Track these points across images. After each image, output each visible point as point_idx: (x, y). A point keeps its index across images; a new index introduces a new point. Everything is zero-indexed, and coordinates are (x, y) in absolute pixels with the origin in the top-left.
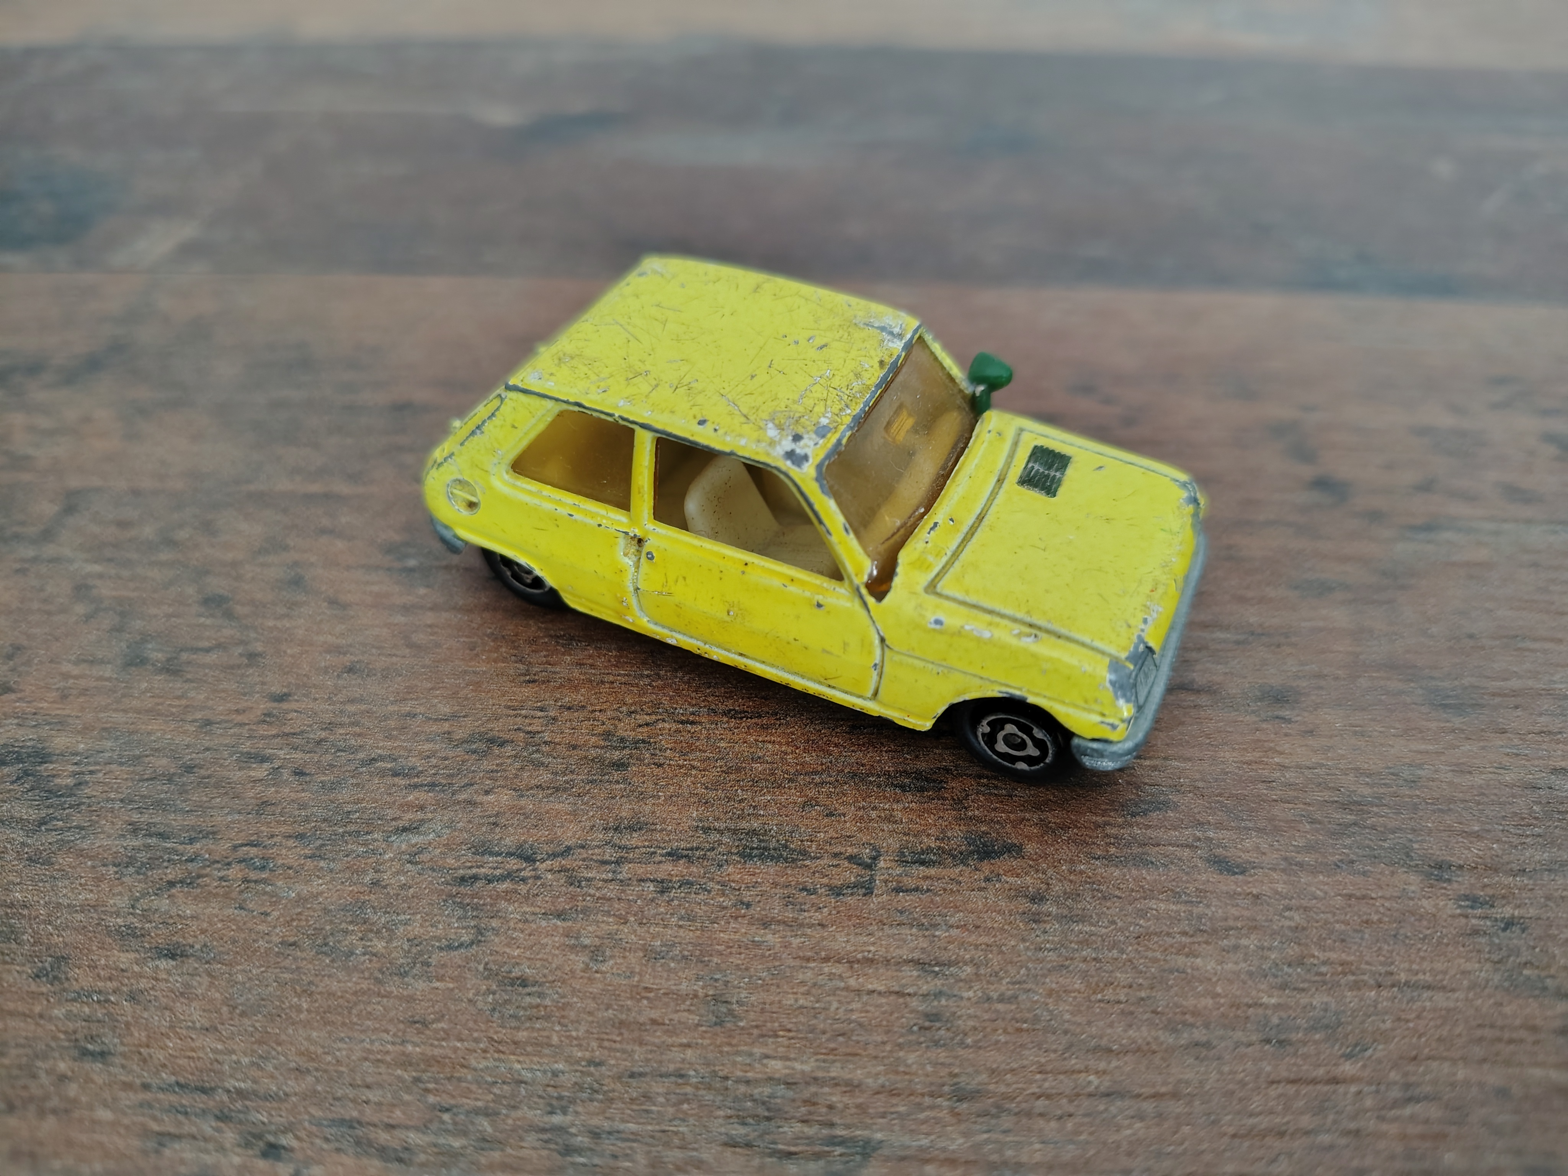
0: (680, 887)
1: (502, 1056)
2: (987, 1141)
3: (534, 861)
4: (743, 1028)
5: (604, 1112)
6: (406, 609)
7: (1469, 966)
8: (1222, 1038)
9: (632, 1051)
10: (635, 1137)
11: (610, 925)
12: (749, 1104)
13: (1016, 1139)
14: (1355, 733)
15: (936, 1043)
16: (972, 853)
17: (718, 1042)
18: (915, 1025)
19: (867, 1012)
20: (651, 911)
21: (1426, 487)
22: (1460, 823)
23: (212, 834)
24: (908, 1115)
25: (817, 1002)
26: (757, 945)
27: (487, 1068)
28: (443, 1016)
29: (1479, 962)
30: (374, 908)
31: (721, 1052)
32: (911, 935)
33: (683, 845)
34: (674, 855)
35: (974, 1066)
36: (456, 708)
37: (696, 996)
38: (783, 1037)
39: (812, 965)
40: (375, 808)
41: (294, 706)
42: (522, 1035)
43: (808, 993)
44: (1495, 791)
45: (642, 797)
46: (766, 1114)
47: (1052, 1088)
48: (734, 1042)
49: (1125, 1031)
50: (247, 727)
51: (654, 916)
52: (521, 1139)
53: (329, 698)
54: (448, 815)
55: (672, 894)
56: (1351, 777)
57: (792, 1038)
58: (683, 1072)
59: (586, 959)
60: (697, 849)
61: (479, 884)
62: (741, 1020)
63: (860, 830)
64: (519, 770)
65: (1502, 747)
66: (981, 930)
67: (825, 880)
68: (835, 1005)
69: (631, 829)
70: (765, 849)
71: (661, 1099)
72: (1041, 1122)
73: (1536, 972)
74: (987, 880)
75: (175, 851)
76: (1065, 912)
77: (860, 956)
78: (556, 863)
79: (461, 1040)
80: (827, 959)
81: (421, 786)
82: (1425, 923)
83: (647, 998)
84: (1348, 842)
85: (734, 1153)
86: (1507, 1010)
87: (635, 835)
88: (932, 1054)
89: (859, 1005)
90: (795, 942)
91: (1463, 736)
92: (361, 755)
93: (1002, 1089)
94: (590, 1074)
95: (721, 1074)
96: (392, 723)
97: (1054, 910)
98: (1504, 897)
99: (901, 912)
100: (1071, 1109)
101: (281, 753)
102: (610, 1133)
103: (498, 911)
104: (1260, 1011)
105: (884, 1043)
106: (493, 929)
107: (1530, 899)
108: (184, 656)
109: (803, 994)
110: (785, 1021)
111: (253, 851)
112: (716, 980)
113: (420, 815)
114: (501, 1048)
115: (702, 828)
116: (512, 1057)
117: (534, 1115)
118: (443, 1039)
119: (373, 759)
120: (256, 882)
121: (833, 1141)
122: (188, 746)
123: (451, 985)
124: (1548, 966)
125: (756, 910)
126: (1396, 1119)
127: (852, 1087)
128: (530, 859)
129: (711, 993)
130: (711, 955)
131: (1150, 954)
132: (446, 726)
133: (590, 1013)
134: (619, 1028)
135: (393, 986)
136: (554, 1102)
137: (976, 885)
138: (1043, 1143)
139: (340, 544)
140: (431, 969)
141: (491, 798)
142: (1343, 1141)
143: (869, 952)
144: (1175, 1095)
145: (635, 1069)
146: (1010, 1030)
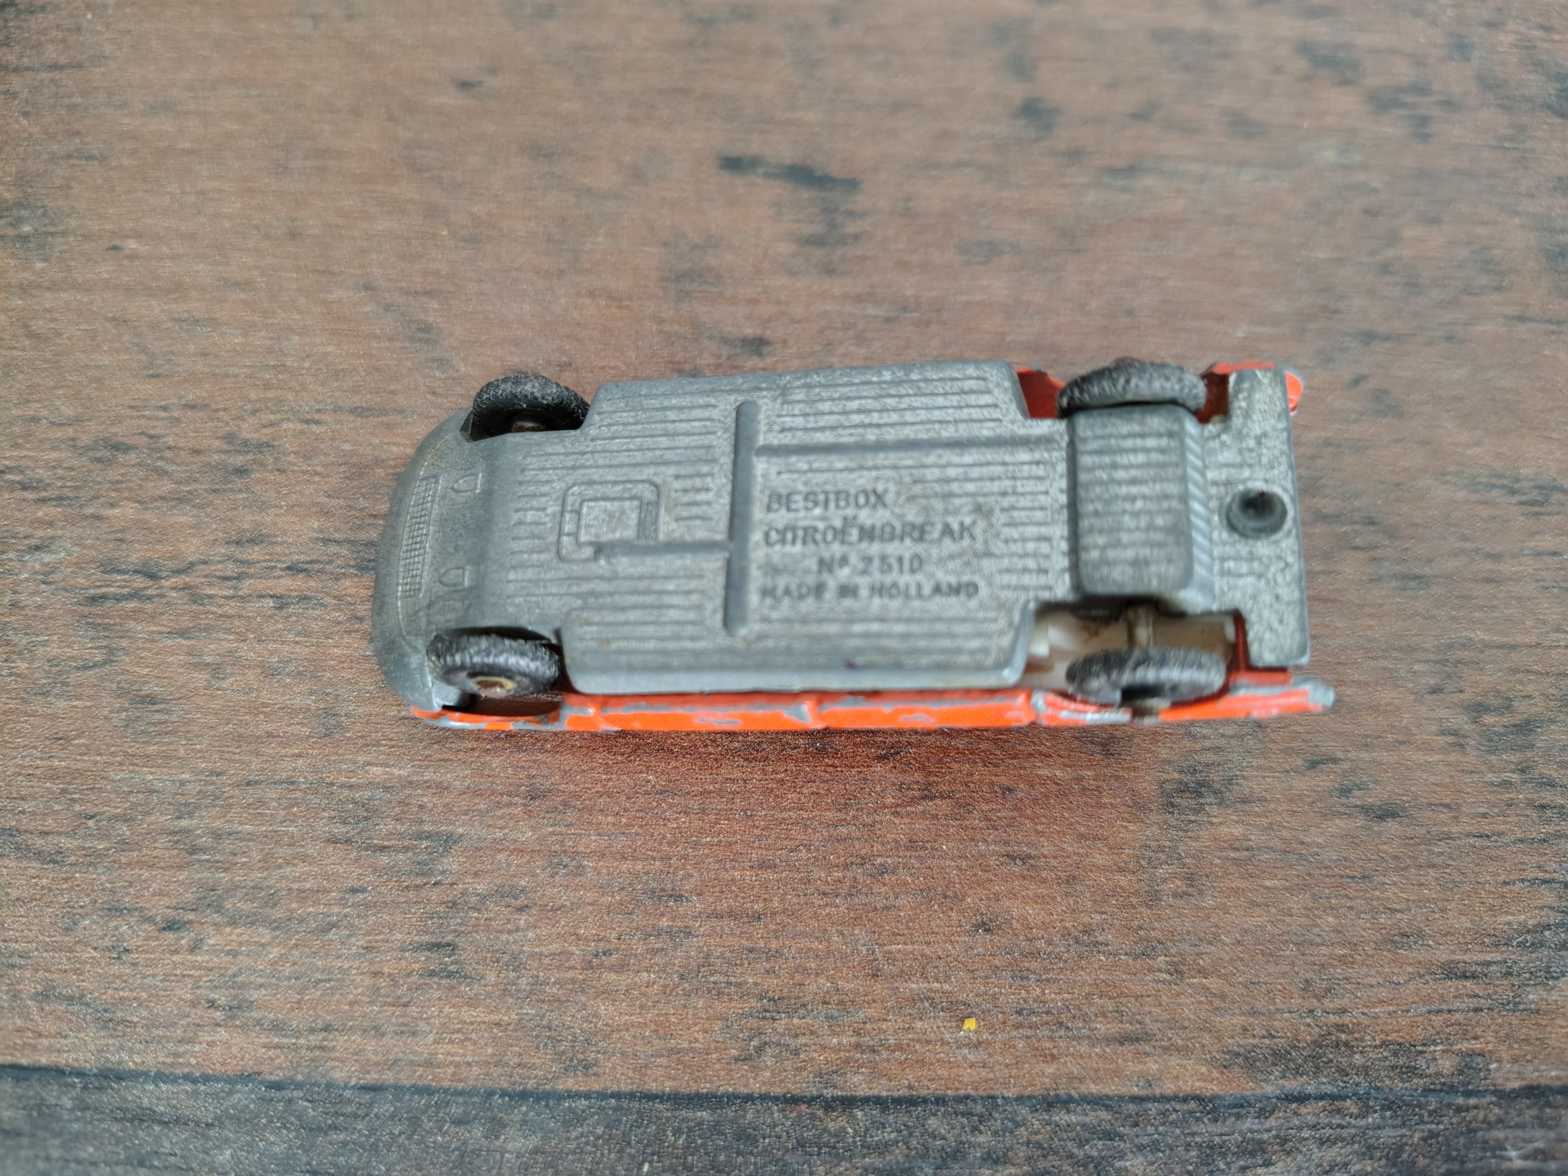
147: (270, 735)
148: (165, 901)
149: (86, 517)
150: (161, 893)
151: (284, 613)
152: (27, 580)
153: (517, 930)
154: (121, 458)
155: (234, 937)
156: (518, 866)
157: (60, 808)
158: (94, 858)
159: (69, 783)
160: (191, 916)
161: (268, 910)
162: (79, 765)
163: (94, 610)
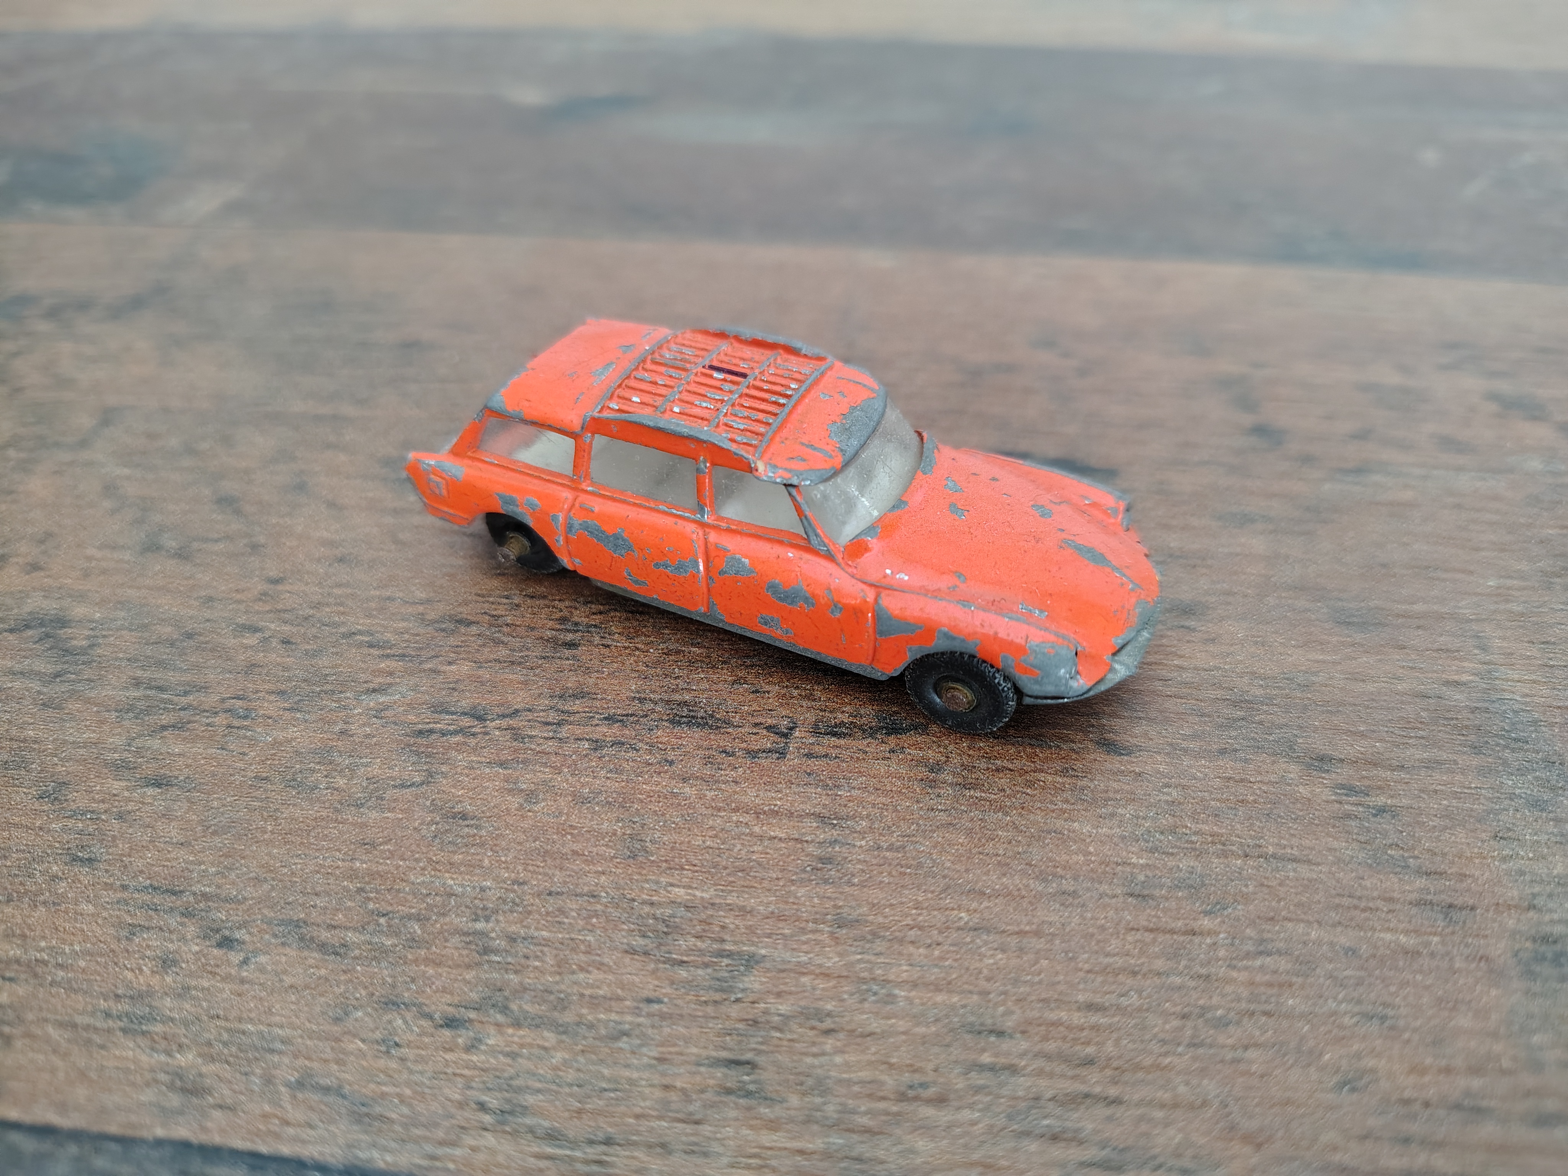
0: (612, 746)
1: (438, 874)
2: (859, 961)
3: (486, 720)
5: (522, 922)
6: (396, 512)
7: (1336, 845)
8: (1088, 889)
9: (553, 874)
10: (547, 943)
11: (546, 774)
12: (651, 921)
13: (887, 961)
14: (1256, 643)
15: (826, 881)
16: (882, 728)
17: (629, 872)
18: (809, 866)
19: (767, 853)
20: (582, 765)
21: (1362, 436)
22: (1347, 724)
23: (204, 688)
24: (792, 936)
25: (723, 844)
27: (423, 882)
28: (391, 840)
29: (1347, 842)
30: (340, 752)
31: (631, 880)
33: (619, 711)
34: (610, 719)
35: (857, 901)
36: (432, 594)
37: (615, 834)
38: (688, 870)
39: (723, 814)
40: (350, 672)
41: (288, 587)
42: (457, 858)
43: (716, 836)
44: (1385, 698)
45: (588, 671)
46: (665, 930)
47: (925, 921)
48: (644, 872)
49: (999, 878)
50: (244, 604)
51: (586, 770)
52: (446, 940)
53: (320, 583)
54: (413, 681)
55: (604, 752)
56: (1246, 680)
57: (697, 871)
58: (596, 894)
59: (521, 801)
60: (632, 715)
61: (434, 736)
63: (781, 705)
64: (480, 646)
65: (1399, 660)
67: (744, 745)
68: (739, 847)
69: (574, 696)
70: (693, 717)
71: (574, 914)
72: (911, 949)
73: (1401, 852)
74: (892, 751)
75: (171, 702)
76: (960, 780)
77: (766, 808)
78: (504, 723)
79: (405, 860)
80: (736, 810)
81: (393, 656)
82: (1299, 805)
83: (572, 834)
84: (1234, 733)
85: (632, 959)
86: (1368, 883)
87: (577, 702)
88: (820, 890)
89: (760, 848)
90: (710, 794)
91: (1361, 650)
92: (342, 630)
93: (881, 919)
94: (514, 891)
95: (628, 896)
96: (373, 605)
97: (950, 779)
98: (1379, 788)
99: (809, 774)
100: (940, 939)
101: (273, 626)
102: (524, 939)
103: (448, 759)
104: (1128, 869)
105: (778, 879)
106: (442, 773)
107: (1404, 790)
108: (195, 545)
109: (710, 837)
110: (692, 858)
111: (239, 703)
112: (634, 823)
113: (389, 680)
114: (437, 867)
115: (639, 699)
116: (447, 875)
117: (461, 921)
118: (388, 859)
119: (353, 633)
120: (238, 728)
121: (721, 954)
122: (191, 618)
123: (401, 816)
124: (1413, 848)
125: (677, 768)
126: (1246, 968)
127: (744, 912)
128: (481, 719)
129: (628, 832)
130: (633, 802)
131: (1032, 817)
132: (421, 609)
133: (520, 843)
134: (543, 856)
135: (349, 815)
136: (479, 912)
137: (881, 755)
138: (911, 965)
139: (342, 457)
140: (384, 802)
141: (453, 668)
142: (1192, 984)
143: (775, 805)
144: (1038, 934)
145: (553, 889)
146: (894, 873)
147: (575, 853)
148: (448, 998)
149: (425, 670)
150: (444, 990)
151: (598, 754)
152: (360, 714)
153: (823, 1054)
154: (463, 629)
155: (516, 1039)
156: (823, 989)
157: (353, 904)
158: (379, 953)
159: (369, 883)
160: (472, 1015)
161: (556, 1014)
162: (380, 868)
163: (419, 740)
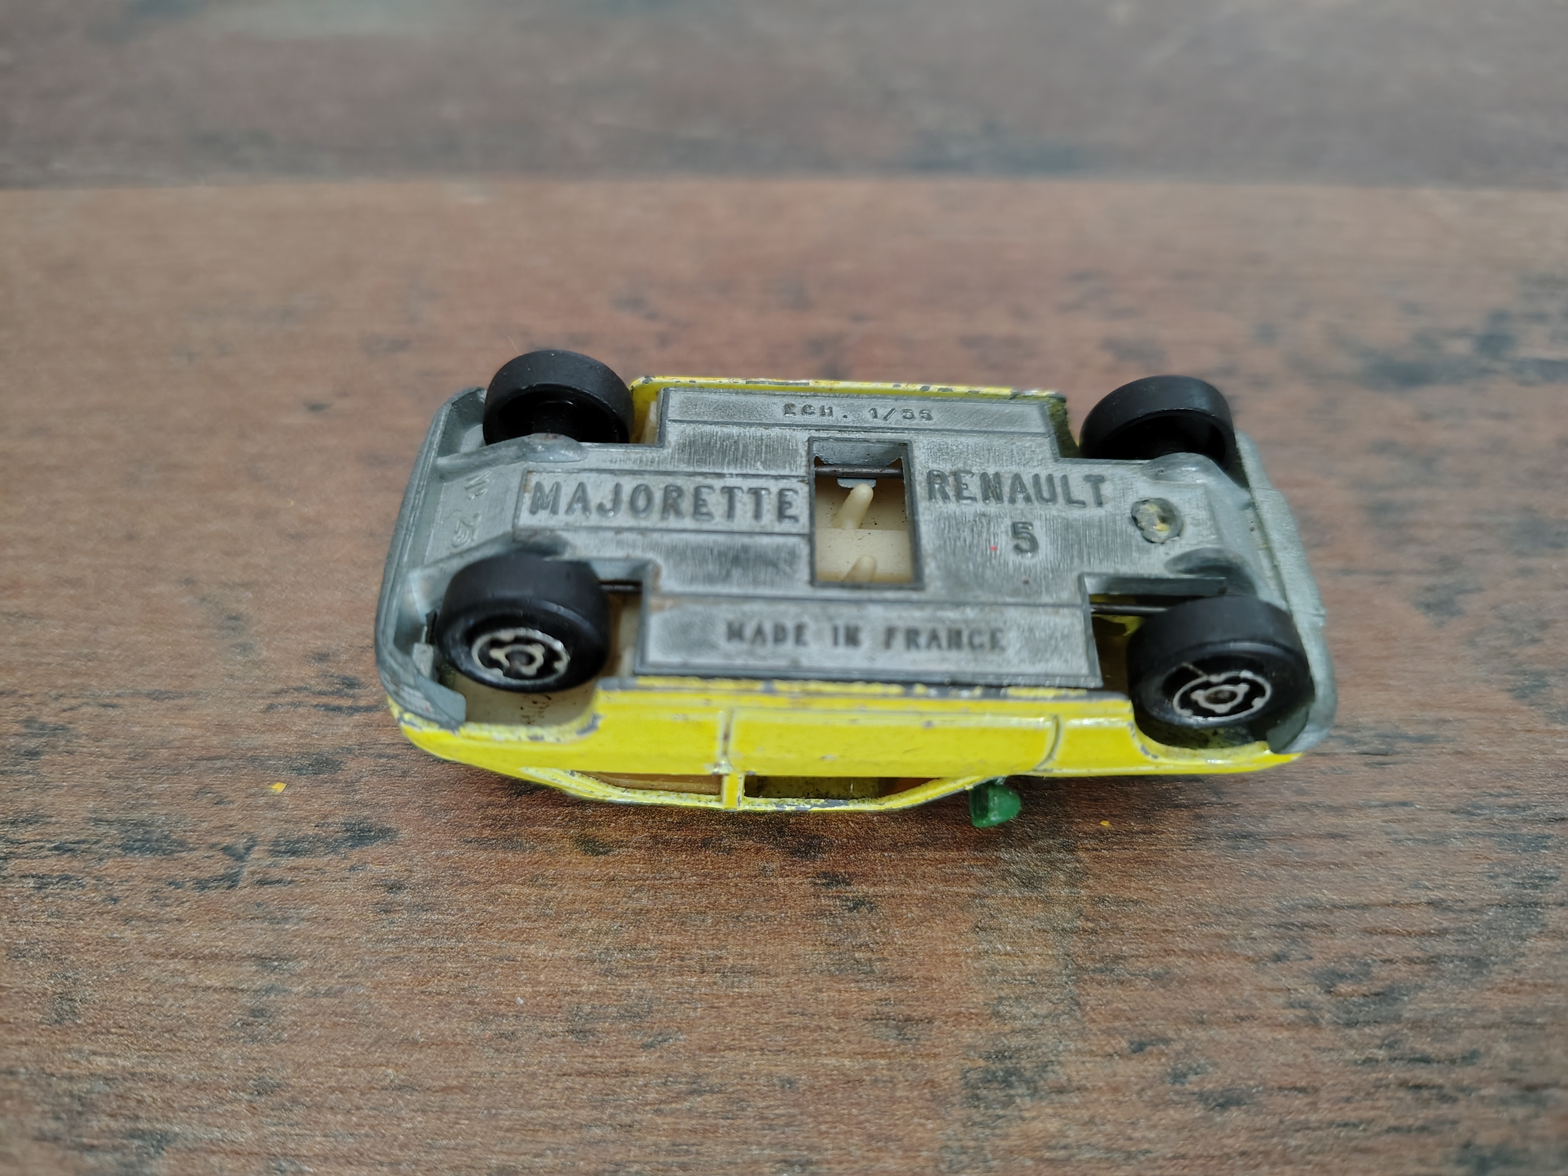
4: (78, 1026)
26: (113, 940)
32: (261, 929)
62: (80, 1019)
66: (330, 922)
